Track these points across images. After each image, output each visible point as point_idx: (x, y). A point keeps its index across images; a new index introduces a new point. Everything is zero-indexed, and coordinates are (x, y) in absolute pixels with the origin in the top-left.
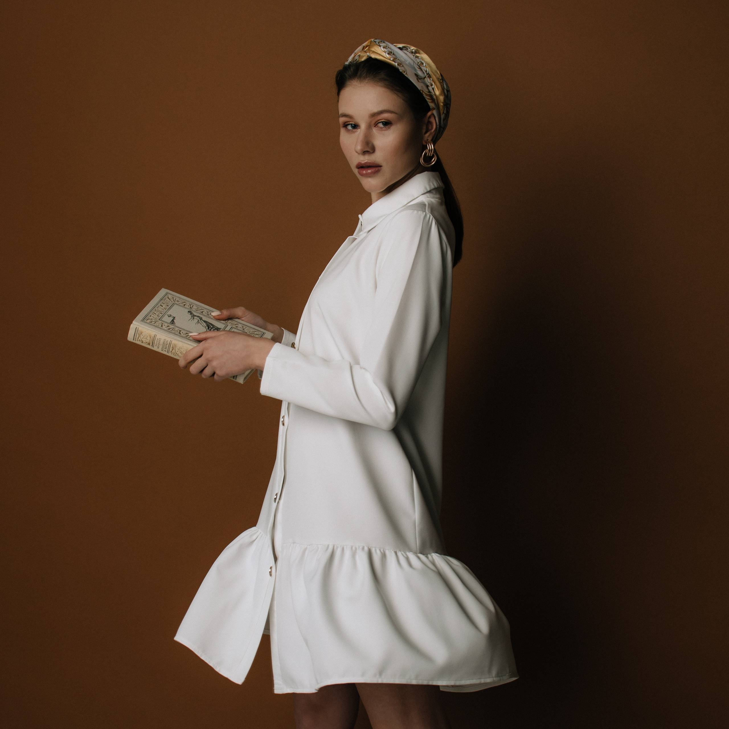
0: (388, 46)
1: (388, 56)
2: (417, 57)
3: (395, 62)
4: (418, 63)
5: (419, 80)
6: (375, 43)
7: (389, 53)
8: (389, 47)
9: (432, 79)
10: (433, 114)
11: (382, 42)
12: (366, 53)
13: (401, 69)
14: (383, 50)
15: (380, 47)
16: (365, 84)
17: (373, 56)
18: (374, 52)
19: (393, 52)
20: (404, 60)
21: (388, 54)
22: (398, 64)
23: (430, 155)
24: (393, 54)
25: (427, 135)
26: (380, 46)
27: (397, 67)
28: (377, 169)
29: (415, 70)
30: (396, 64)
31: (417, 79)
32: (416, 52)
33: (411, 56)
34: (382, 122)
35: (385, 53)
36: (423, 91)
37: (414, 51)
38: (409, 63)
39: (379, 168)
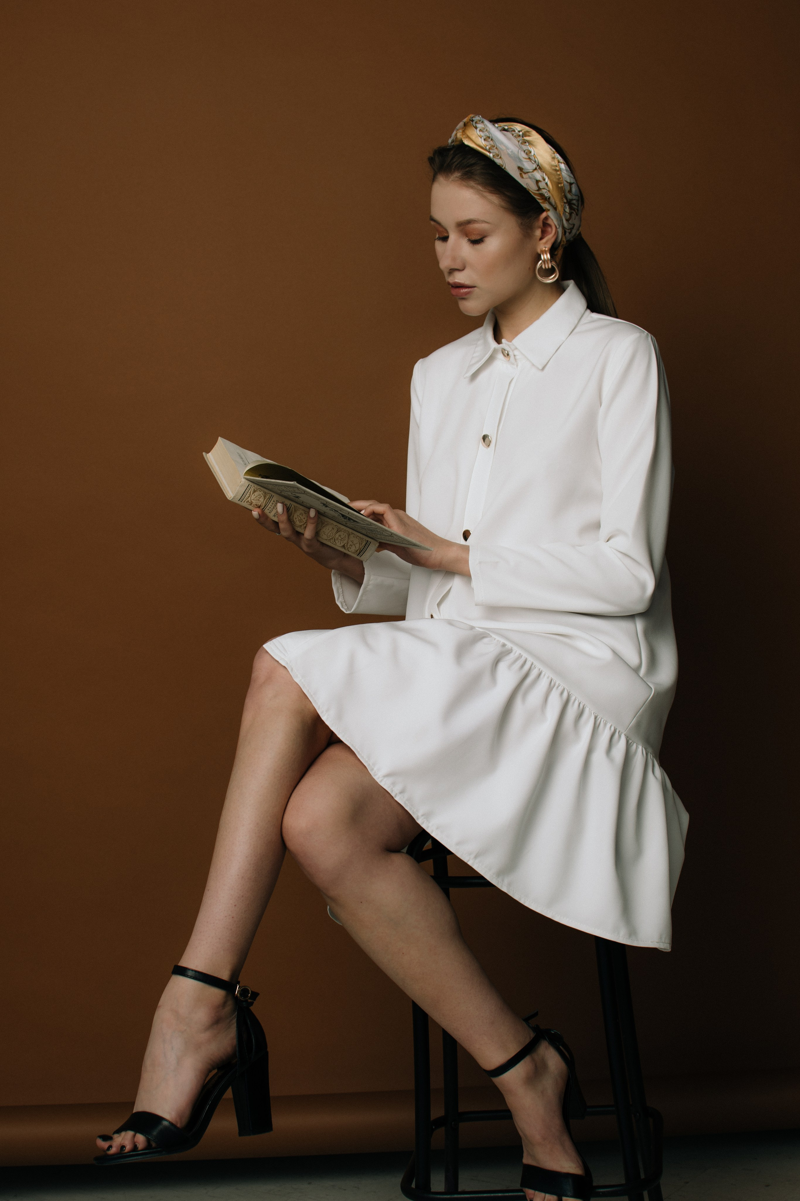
0: (486, 128)
1: (483, 142)
2: (525, 142)
3: (490, 152)
4: (525, 151)
5: (524, 175)
6: (472, 122)
7: (486, 138)
8: (487, 130)
9: (544, 172)
11: (481, 122)
12: (462, 135)
13: (498, 161)
14: (480, 134)
15: (476, 130)
17: (467, 142)
18: (469, 138)
19: (491, 137)
20: (504, 148)
21: (485, 140)
22: (493, 156)
23: (547, 267)
24: (492, 140)
25: (544, 240)
26: (476, 128)
27: (492, 159)
28: (467, 290)
29: (520, 160)
30: (491, 155)
31: (521, 174)
32: (524, 135)
35: (481, 138)
37: (521, 133)
38: (512, 152)
39: (471, 289)
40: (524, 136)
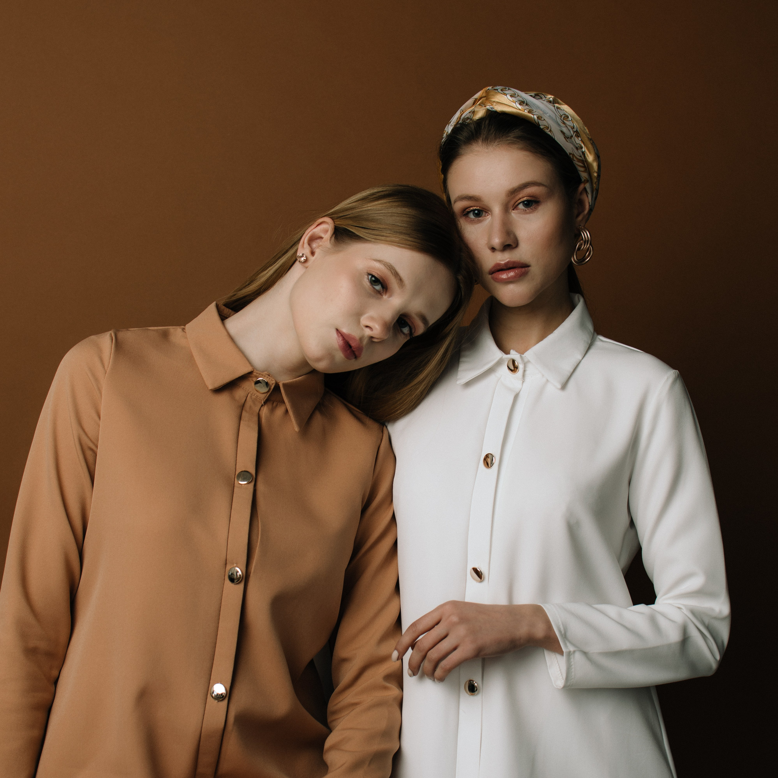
0: (517, 94)
1: (520, 107)
2: (558, 108)
3: (534, 115)
4: (561, 116)
5: (567, 140)
6: (497, 91)
7: (520, 103)
8: (518, 96)
9: (580, 139)
10: (585, 189)
11: (507, 89)
12: (485, 106)
13: (542, 124)
14: (512, 100)
15: (505, 97)
16: (495, 147)
17: (499, 108)
18: (498, 103)
19: (525, 102)
20: (542, 113)
21: (520, 104)
22: (538, 117)
24: (527, 104)
26: (506, 95)
27: (537, 122)
28: (523, 269)
29: (559, 125)
30: (535, 117)
31: (565, 138)
33: (550, 106)
34: (523, 202)
35: (515, 103)
36: (573, 155)
37: (551, 99)
38: (550, 116)
39: (526, 269)
40: (554, 103)
